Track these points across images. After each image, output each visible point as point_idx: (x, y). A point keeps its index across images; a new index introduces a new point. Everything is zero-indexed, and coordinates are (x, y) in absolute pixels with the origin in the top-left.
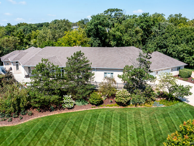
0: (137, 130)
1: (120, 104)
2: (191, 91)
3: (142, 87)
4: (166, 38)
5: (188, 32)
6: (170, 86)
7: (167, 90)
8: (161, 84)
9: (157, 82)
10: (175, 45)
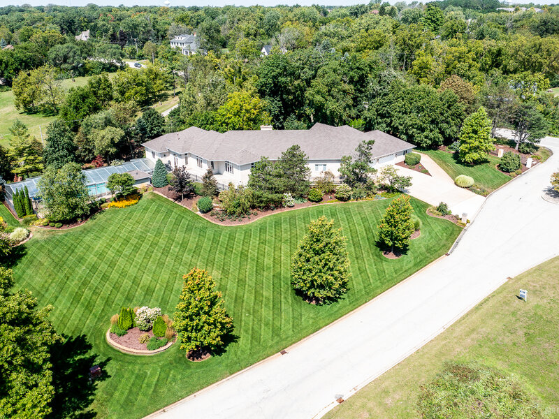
0: (362, 219)
1: (341, 199)
2: (411, 182)
3: (361, 179)
4: (391, 103)
5: (419, 96)
6: (391, 178)
7: (387, 182)
8: (382, 176)
9: (378, 174)
10: (403, 114)
